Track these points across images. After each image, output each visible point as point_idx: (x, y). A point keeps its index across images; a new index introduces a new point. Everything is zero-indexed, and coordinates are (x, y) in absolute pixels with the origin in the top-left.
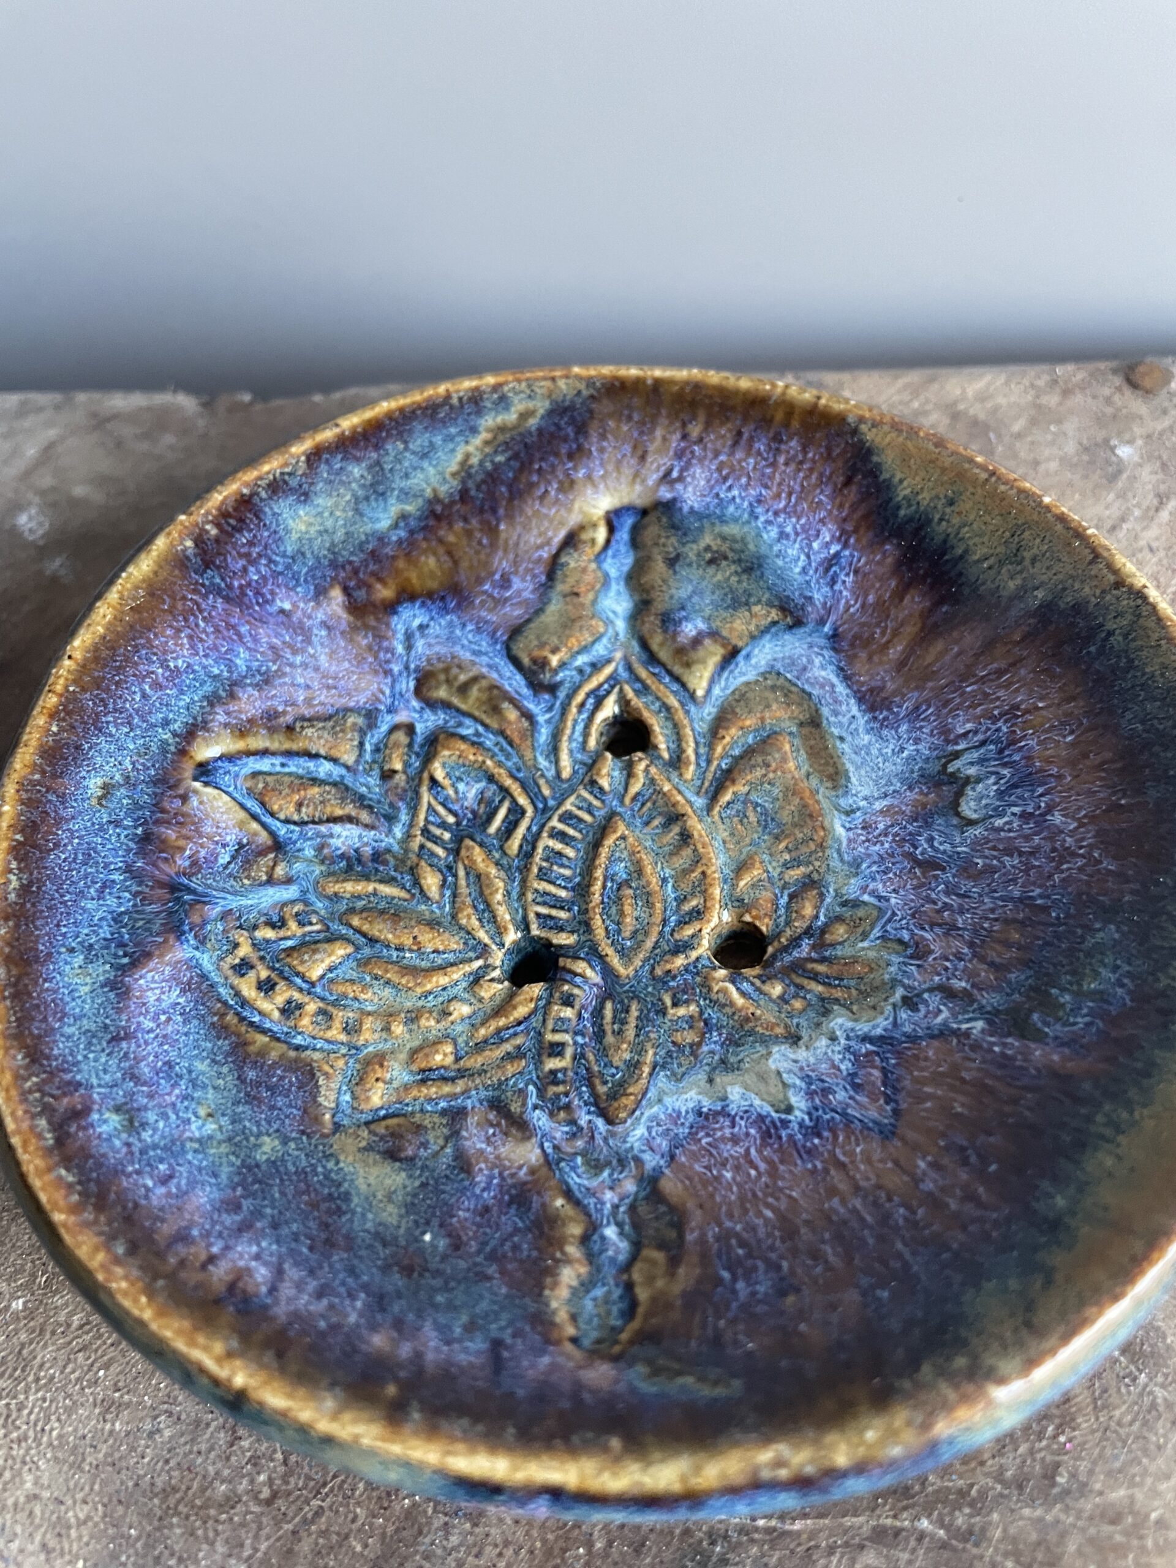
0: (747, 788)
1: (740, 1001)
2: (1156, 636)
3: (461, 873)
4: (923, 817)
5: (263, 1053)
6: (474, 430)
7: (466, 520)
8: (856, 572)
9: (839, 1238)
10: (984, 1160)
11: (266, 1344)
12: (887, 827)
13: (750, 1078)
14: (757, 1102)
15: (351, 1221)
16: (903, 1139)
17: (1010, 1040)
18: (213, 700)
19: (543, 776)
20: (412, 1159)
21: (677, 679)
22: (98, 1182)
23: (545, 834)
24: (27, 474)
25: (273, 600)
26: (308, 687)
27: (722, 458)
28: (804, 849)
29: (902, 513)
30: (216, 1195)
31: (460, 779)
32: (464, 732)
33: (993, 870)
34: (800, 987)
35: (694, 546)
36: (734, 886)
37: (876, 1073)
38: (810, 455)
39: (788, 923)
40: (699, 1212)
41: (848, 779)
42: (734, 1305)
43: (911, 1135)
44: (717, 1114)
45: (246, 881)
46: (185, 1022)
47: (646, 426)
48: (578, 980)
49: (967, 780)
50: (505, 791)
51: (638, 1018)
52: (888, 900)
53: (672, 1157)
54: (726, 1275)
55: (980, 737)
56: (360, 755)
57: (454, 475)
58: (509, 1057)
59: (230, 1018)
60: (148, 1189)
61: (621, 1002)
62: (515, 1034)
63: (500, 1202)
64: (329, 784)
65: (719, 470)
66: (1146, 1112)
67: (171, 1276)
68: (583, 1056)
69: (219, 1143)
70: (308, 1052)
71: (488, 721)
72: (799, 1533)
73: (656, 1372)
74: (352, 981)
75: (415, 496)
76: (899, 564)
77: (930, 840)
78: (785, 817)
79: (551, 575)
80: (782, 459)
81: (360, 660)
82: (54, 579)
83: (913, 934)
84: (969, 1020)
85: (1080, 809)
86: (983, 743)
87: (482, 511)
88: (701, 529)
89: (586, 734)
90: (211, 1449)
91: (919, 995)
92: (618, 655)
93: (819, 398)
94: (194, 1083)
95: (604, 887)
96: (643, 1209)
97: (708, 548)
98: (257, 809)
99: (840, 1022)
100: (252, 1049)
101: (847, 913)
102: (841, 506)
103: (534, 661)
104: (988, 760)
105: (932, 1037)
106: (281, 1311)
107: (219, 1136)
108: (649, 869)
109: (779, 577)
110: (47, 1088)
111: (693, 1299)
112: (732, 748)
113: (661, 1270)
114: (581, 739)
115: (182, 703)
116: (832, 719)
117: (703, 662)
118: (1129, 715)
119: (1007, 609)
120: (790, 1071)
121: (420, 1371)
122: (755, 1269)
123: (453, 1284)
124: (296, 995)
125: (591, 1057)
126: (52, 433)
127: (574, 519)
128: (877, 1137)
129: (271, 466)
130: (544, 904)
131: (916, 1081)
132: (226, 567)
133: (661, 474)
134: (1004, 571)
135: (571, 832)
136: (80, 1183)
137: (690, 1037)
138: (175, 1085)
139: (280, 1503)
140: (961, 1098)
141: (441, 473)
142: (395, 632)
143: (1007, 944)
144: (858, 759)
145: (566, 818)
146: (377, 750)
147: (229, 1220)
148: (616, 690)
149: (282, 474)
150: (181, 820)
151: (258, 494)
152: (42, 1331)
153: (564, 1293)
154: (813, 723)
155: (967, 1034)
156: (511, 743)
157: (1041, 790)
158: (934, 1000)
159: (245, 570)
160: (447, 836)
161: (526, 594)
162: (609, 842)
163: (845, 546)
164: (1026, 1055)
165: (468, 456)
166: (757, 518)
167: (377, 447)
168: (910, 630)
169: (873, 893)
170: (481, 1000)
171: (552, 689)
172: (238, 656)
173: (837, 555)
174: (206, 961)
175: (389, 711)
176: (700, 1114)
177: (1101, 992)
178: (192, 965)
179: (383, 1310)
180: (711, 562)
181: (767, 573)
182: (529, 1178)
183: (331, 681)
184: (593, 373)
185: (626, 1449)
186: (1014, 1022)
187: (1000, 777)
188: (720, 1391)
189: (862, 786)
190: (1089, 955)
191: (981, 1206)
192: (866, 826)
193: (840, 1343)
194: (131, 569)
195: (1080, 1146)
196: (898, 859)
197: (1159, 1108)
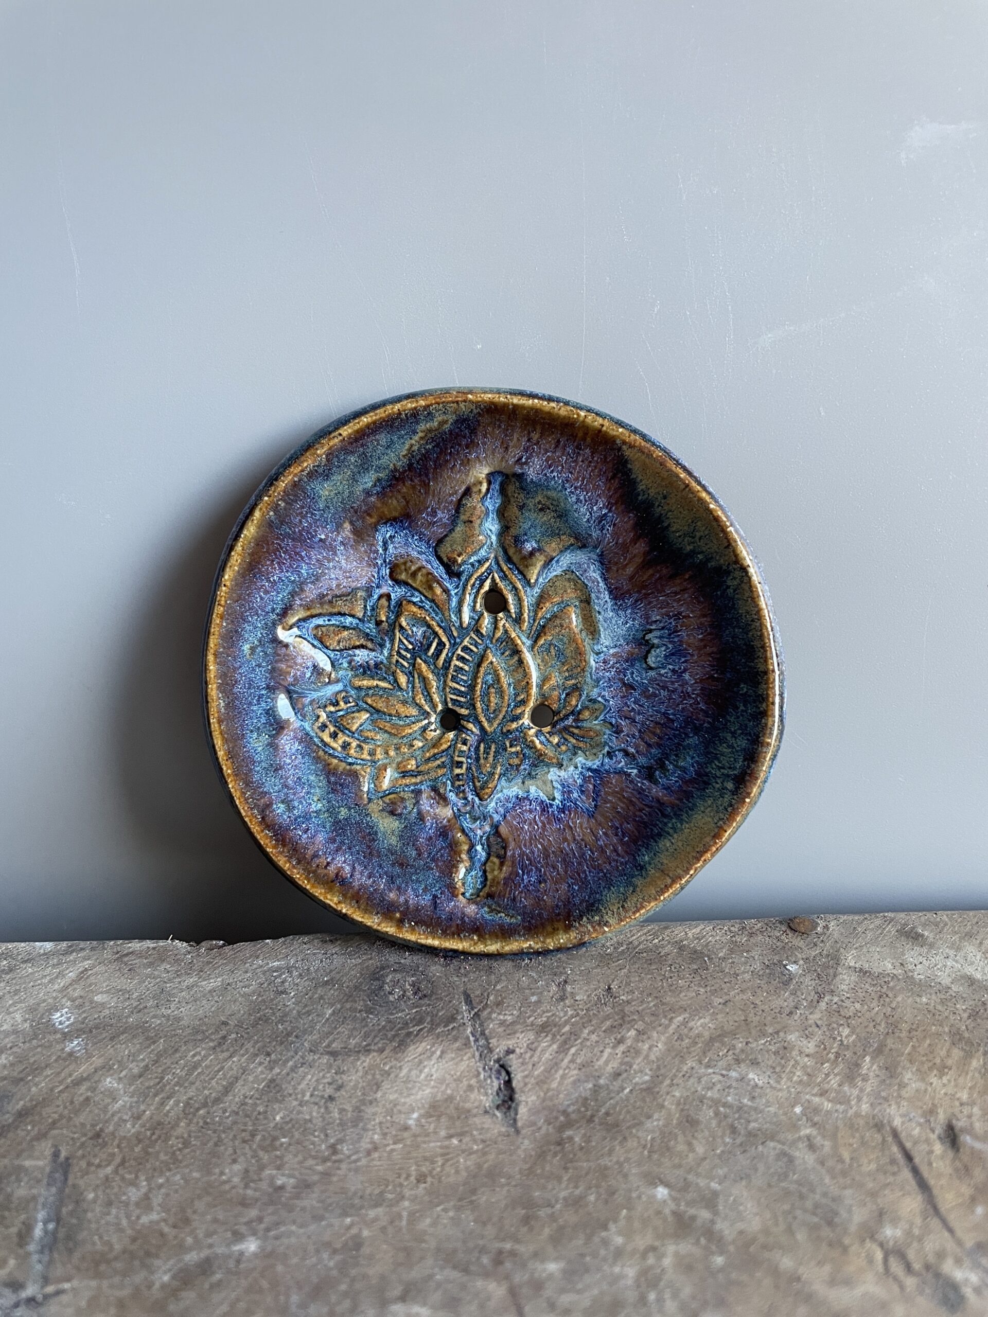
2: (747, 595)
3: (416, 676)
4: (631, 660)
5: (336, 768)
6: (415, 432)
7: (412, 480)
8: (614, 525)
9: (564, 860)
10: (624, 835)
11: (352, 898)
12: (614, 664)
13: (540, 783)
14: (541, 794)
15: (379, 844)
16: (596, 819)
17: (645, 781)
18: (293, 594)
19: (454, 625)
20: (400, 815)
22: (282, 835)
25: (316, 535)
26: (337, 579)
27: (549, 454)
28: (575, 671)
29: (640, 498)
30: (326, 836)
31: (414, 625)
32: (415, 600)
33: (655, 696)
34: (566, 740)
37: (591, 786)
38: (595, 459)
39: (564, 707)
40: (513, 843)
41: (600, 635)
42: (522, 885)
43: (599, 818)
44: (525, 798)
46: (303, 757)
47: (509, 431)
48: (469, 732)
49: (653, 646)
50: (436, 634)
52: (609, 701)
53: (505, 816)
54: (520, 872)
55: (662, 625)
57: (404, 456)
59: (321, 753)
60: (300, 836)
63: (436, 834)
65: (547, 461)
66: (687, 825)
67: (314, 872)
68: (470, 768)
69: (324, 812)
71: (426, 594)
73: (491, 911)
75: (384, 468)
76: (636, 525)
77: (632, 673)
78: (568, 653)
79: (457, 511)
80: (580, 459)
81: (361, 560)
83: (617, 721)
84: (632, 768)
85: (697, 674)
86: (663, 628)
87: (420, 475)
88: (536, 492)
91: (614, 752)
92: (493, 555)
93: (603, 426)
94: (310, 786)
97: (539, 502)
99: (580, 759)
100: (331, 767)
102: (609, 490)
104: (664, 637)
105: (615, 773)
106: (356, 884)
107: (324, 809)
108: (503, 679)
109: (575, 522)
110: (254, 796)
111: (507, 880)
113: (496, 868)
115: (279, 599)
116: (596, 601)
117: (534, 565)
118: (727, 632)
119: (684, 560)
121: (408, 907)
122: (532, 870)
123: (418, 871)
124: (347, 739)
127: (469, 480)
128: (586, 815)
129: (308, 463)
130: (454, 694)
131: (606, 793)
132: (291, 522)
133: (516, 459)
134: (686, 540)
135: (467, 657)
136: (274, 835)
137: (516, 761)
138: (303, 788)
140: (622, 805)
141: (398, 456)
142: (378, 541)
143: (654, 734)
144: (606, 625)
145: (465, 649)
146: (373, 609)
147: (333, 847)
149: (314, 466)
150: (288, 658)
151: (302, 480)
153: (460, 875)
154: (586, 601)
155: (629, 775)
156: (438, 607)
157: (683, 660)
158: (620, 755)
159: (301, 521)
160: (409, 656)
161: (445, 520)
162: (485, 665)
163: (610, 511)
164: (650, 789)
165: (412, 445)
166: (566, 489)
167: (362, 445)
168: (639, 560)
169: (603, 697)
170: (427, 740)
171: (458, 575)
172: (302, 568)
173: (605, 514)
174: (307, 726)
175: (378, 587)
176: (517, 798)
177: (685, 768)
179: (393, 883)
180: (541, 510)
181: (570, 519)
182: (448, 824)
183: (347, 574)
184: (479, 399)
185: (479, 940)
186: (648, 773)
187: (668, 648)
188: (513, 920)
189: (605, 640)
190: (684, 749)
191: (618, 855)
192: (605, 662)
193: (557, 906)
194: (245, 532)
195: (659, 835)
196: (617, 681)
197: (692, 825)
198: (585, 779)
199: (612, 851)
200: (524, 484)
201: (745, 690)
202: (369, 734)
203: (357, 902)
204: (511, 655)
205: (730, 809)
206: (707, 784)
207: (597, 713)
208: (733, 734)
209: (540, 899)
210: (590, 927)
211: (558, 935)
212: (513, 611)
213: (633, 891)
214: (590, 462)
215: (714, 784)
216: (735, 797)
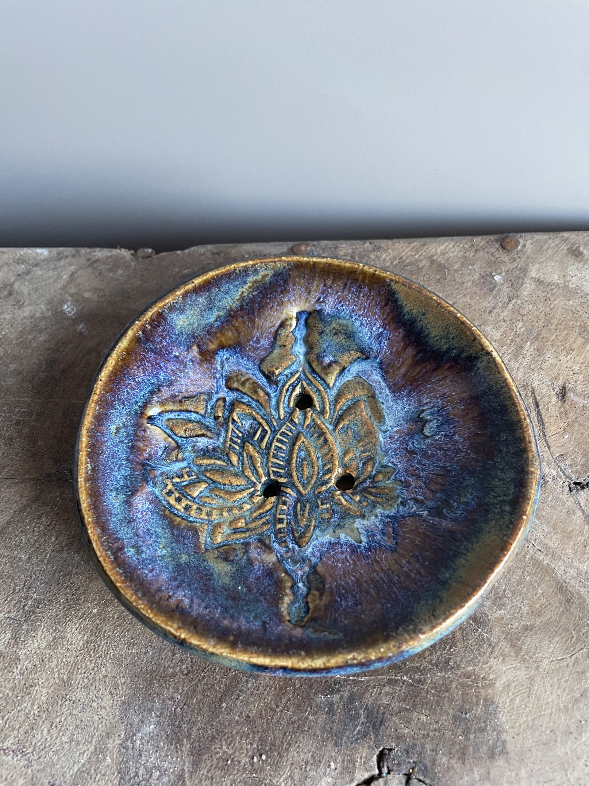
0: (348, 422)
1: (344, 503)
2: (494, 371)
3: (245, 455)
4: (411, 434)
5: (179, 524)
6: (245, 283)
7: (242, 317)
8: (389, 339)
9: (376, 587)
10: (424, 560)
11: (191, 624)
12: (398, 438)
13: (348, 531)
14: (350, 539)
15: (214, 583)
16: (398, 553)
17: (435, 518)
18: (152, 393)
19: (274, 418)
20: (233, 561)
21: (322, 379)
22: (130, 573)
23: (275, 441)
24: (64, 287)
25: (172, 352)
26: (186, 385)
27: (339, 294)
28: (368, 446)
29: (406, 317)
30: (169, 575)
31: (243, 419)
32: (244, 401)
33: (434, 455)
34: (366, 497)
35: (329, 328)
36: (343, 460)
37: (390, 529)
38: (372, 294)
39: (362, 474)
40: (330, 578)
41: (385, 419)
42: (341, 609)
43: (401, 551)
44: (336, 543)
45: (168, 461)
46: (152, 514)
47: (310, 281)
48: (288, 495)
49: (427, 421)
50: (260, 424)
51: (309, 509)
52: (397, 465)
53: (321, 559)
54: (338, 599)
55: (432, 405)
56: (206, 411)
57: (237, 300)
58: (264, 524)
59: (167, 512)
60: (147, 574)
61: (303, 503)
62: (266, 515)
63: (263, 575)
64: (195, 422)
65: (338, 298)
66: (477, 545)
67: (158, 603)
68: (290, 523)
69: (168, 557)
70: (195, 523)
71: (253, 397)
72: (363, 681)
73: (316, 631)
74: (208, 497)
75: (223, 309)
76: (405, 336)
77: (413, 443)
79: (275, 338)
80: (362, 295)
81: (205, 373)
82: (81, 333)
83: (405, 479)
84: (423, 511)
85: (465, 434)
86: (433, 407)
87: (249, 314)
88: (331, 321)
89: (289, 401)
90: (166, 657)
91: (406, 501)
92: (301, 369)
93: (376, 271)
94: (157, 536)
95: (297, 461)
97: (334, 329)
98: (171, 433)
99: (379, 510)
100: (176, 523)
101: (383, 470)
102: (383, 314)
103: (269, 372)
104: (434, 414)
105: (410, 516)
106: (194, 613)
107: (167, 555)
108: (313, 454)
109: (360, 340)
110: (109, 541)
111: (328, 607)
112: (343, 406)
113: (317, 598)
114: (287, 403)
115: (141, 395)
116: (379, 395)
118: (483, 400)
119: (443, 356)
120: (362, 528)
121: (240, 632)
122: (348, 597)
123: (249, 603)
124: (189, 503)
125: (293, 524)
126: (73, 268)
127: (283, 317)
128: (389, 551)
129: (169, 300)
130: (275, 467)
131: (404, 532)
132: (154, 341)
133: (316, 299)
134: (442, 341)
135: (284, 440)
136: (124, 573)
137: (327, 516)
138: (151, 537)
139: (191, 675)
140: (419, 539)
141: (233, 299)
142: (217, 361)
143: (437, 483)
144: (388, 411)
145: (283, 434)
147: (174, 584)
148: (300, 383)
149: (173, 303)
150: (144, 439)
151: (164, 311)
152: (104, 620)
153: (286, 606)
155: (421, 516)
157: (452, 426)
158: (411, 503)
159: (161, 341)
160: (239, 441)
161: (266, 346)
162: (298, 444)
163: (385, 329)
164: (440, 524)
165: (243, 292)
166: (352, 317)
167: (208, 291)
168: (408, 362)
169: (392, 463)
170: (254, 503)
172: (160, 375)
173: (382, 332)
174: (157, 491)
175: (216, 393)
176: (330, 543)
177: (467, 502)
178: (153, 493)
179: (227, 613)
180: (335, 334)
182: (273, 567)
183: (194, 382)
184: (290, 259)
185: (306, 657)
186: (436, 512)
187: (438, 420)
188: (336, 637)
189: (389, 421)
190: (464, 489)
191: (422, 576)
192: (390, 437)
193: (374, 621)
194: (120, 344)
195: (455, 556)
196: (402, 450)
197: (481, 543)
198: (385, 525)
199: (416, 574)
200: (322, 317)
201: (505, 437)
202: (208, 500)
203: (195, 628)
204: (319, 437)
205: (511, 526)
206: (487, 511)
207: (389, 474)
208: (502, 470)
209: (358, 618)
210: (406, 636)
211: (378, 646)
212: (317, 406)
213: (441, 602)
214: (369, 296)
215: (494, 510)
216: (514, 516)
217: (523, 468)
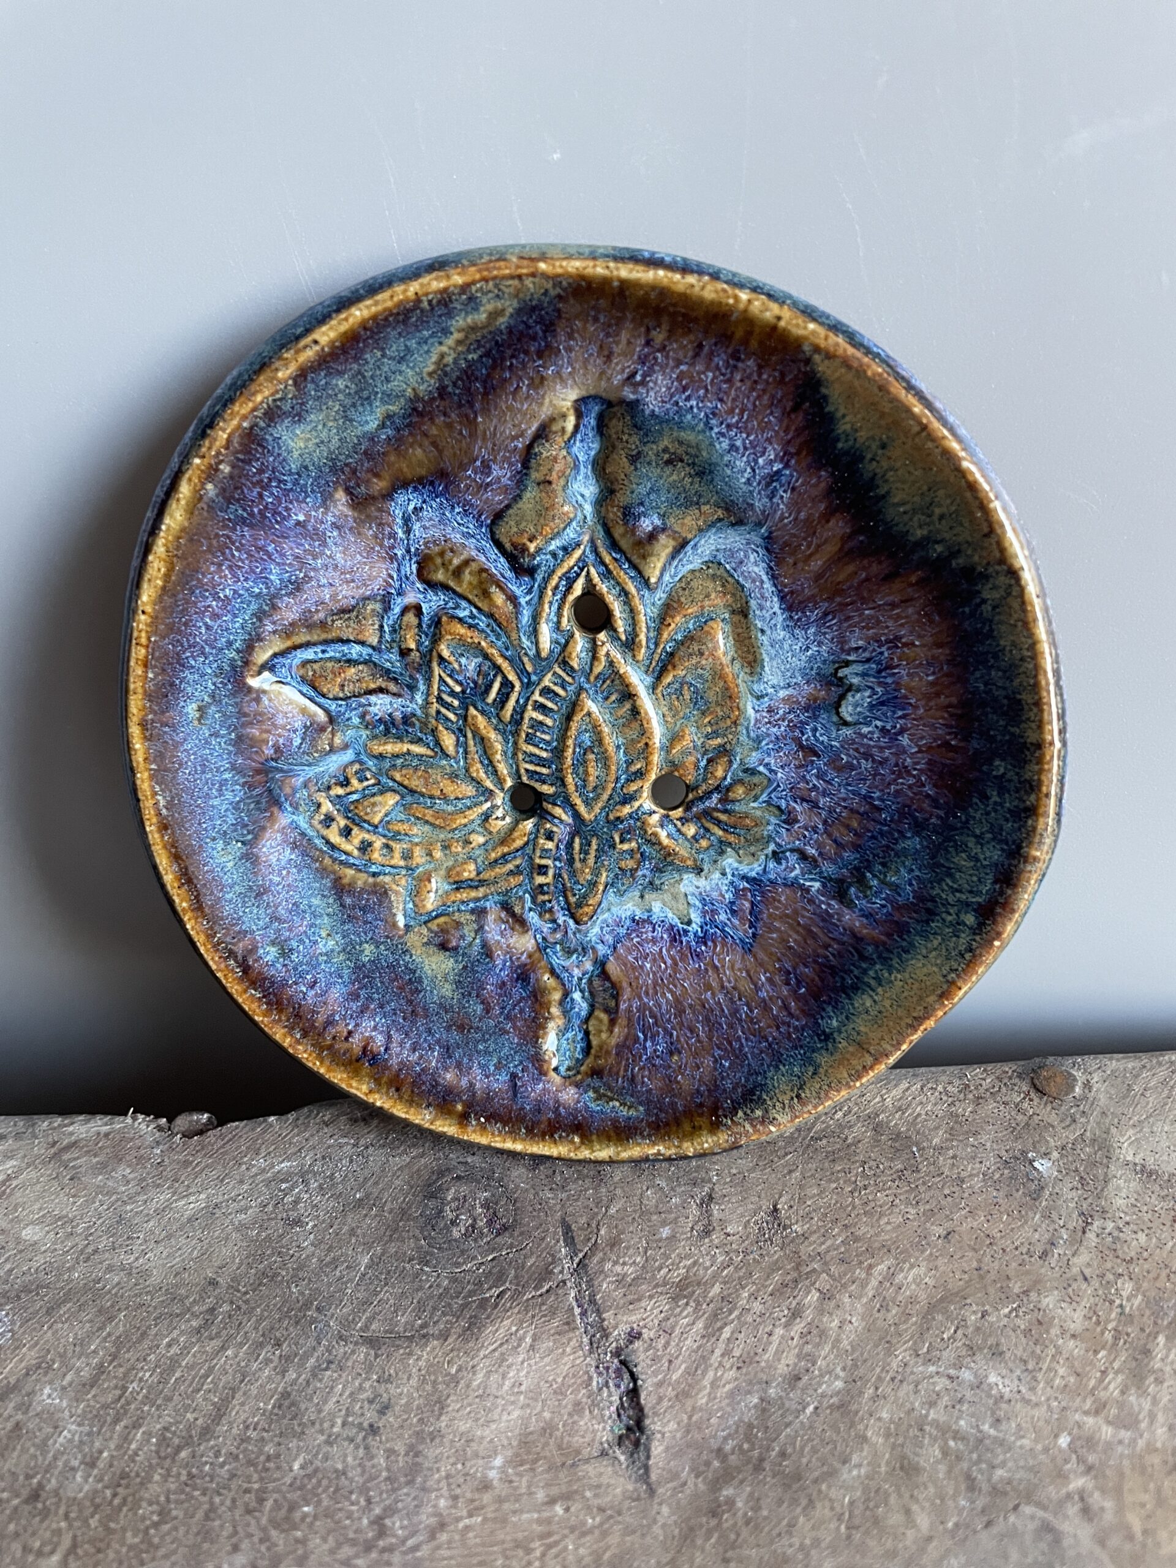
2: (1016, 616)
3: (470, 735)
4: (812, 708)
5: (352, 883)
6: (446, 332)
7: (445, 414)
8: (793, 489)
9: (707, 1019)
10: (799, 983)
11: (390, 1084)
12: (785, 713)
13: (667, 897)
14: (670, 915)
15: (425, 997)
16: (755, 957)
17: (832, 902)
18: (260, 616)
19: (526, 654)
20: (455, 949)
22: (275, 995)
23: (530, 707)
25: (289, 516)
26: (331, 585)
27: (683, 368)
28: (722, 725)
29: (840, 445)
30: (344, 990)
32: (461, 614)
33: (853, 767)
34: (707, 830)
36: (668, 752)
37: (747, 905)
38: (764, 377)
39: (705, 780)
40: (629, 989)
41: (763, 668)
42: (644, 1057)
43: (761, 955)
44: (644, 921)
46: (300, 871)
47: (612, 327)
49: (850, 688)
50: (498, 669)
52: (776, 773)
54: (641, 1036)
55: (867, 655)
56: (381, 637)
57: (430, 374)
58: (511, 873)
59: (327, 861)
60: (305, 994)
63: (511, 978)
65: (679, 379)
66: (898, 976)
67: (330, 1048)
68: (560, 875)
69: (338, 954)
73: (599, 1097)
75: (397, 396)
76: (829, 492)
77: (815, 730)
78: (711, 696)
79: (526, 464)
80: (738, 377)
81: (369, 550)
83: (788, 805)
84: (812, 880)
85: (922, 738)
86: (868, 660)
87: (460, 406)
88: (660, 432)
91: (783, 852)
92: (586, 538)
93: (779, 317)
94: (314, 915)
96: (597, 983)
97: (666, 450)
99: (730, 861)
100: (346, 881)
101: (747, 778)
102: (786, 431)
103: (514, 546)
104: (869, 675)
105: (785, 885)
106: (394, 1062)
107: (338, 949)
108: (607, 740)
109: (726, 484)
110: (227, 940)
111: (622, 1050)
113: (604, 1028)
115: (237, 625)
116: (758, 612)
118: (978, 674)
119: (911, 552)
121: (474, 1095)
122: (658, 1034)
123: (487, 1037)
124: (367, 836)
127: (545, 412)
128: (739, 949)
129: (263, 395)
130: (531, 762)
131: (770, 915)
132: (244, 499)
133: (625, 376)
134: (915, 519)
135: (550, 705)
136: (264, 997)
137: (630, 864)
138: (303, 919)
140: (795, 936)
141: (420, 374)
142: (394, 518)
143: (848, 827)
144: (773, 652)
145: (546, 691)
146: (394, 631)
147: (355, 1006)
148: (584, 573)
149: (274, 400)
150: (260, 718)
151: (256, 425)
154: (741, 613)
155: (807, 890)
156: (499, 625)
157: (900, 713)
158: (792, 858)
159: (261, 495)
160: (456, 703)
161: (505, 481)
163: (787, 466)
164: (840, 915)
165: (442, 356)
166: (711, 429)
167: (356, 359)
168: (831, 549)
169: (767, 765)
170: (490, 833)
171: (531, 572)
172: (270, 572)
173: (778, 472)
174: (302, 821)
175: (399, 594)
176: (634, 920)
177: (897, 885)
178: (294, 827)
179: (450, 1057)
181: (717, 479)
182: (528, 961)
183: (349, 576)
184: (559, 271)
185: (582, 1143)
186: (838, 889)
187: (874, 693)
188: (632, 1113)
189: (772, 675)
190: (897, 855)
191: (791, 1015)
192: (770, 710)
193: (698, 1091)
194: (167, 520)
195: (855, 988)
196: (789, 741)
197: (907, 975)
198: (738, 893)
199: (780, 1008)
200: (638, 420)
201: (1002, 770)
202: (401, 827)
203: (397, 1090)
204: (621, 701)
205: (968, 956)
206: (931, 913)
207: (758, 790)
208: (979, 838)
209: (670, 1080)
210: (748, 1127)
211: (699, 1136)
212: (621, 630)
213: (814, 1074)
214: (755, 382)
215: (944, 915)
216: (978, 938)
217: (1020, 847)
